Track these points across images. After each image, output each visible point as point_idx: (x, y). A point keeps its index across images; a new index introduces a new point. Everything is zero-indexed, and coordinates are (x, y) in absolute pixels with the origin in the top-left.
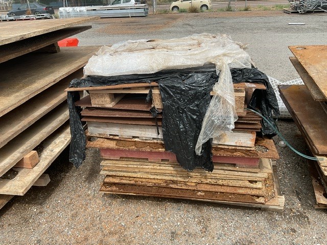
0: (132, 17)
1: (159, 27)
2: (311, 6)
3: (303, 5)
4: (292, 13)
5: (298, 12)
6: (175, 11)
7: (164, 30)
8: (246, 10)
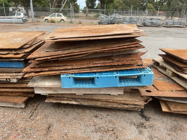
8: (80, 23)
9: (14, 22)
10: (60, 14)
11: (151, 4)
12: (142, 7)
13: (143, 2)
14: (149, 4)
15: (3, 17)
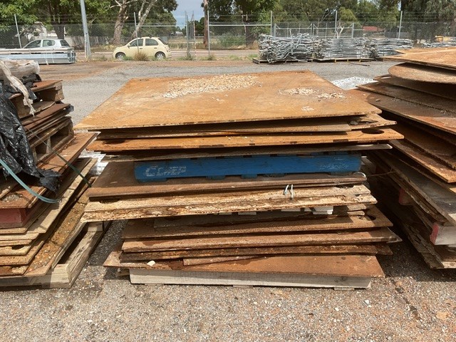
0: (50, 64)
1: (78, 76)
2: (281, 55)
3: (272, 54)
4: (261, 62)
5: (267, 62)
6: (121, 58)
7: (82, 79)
8: (210, 59)
9: (47, 62)
10: (152, 38)
11: (350, 11)
12: (328, 17)
13: (330, 5)
14: (344, 10)
15: (16, 49)
